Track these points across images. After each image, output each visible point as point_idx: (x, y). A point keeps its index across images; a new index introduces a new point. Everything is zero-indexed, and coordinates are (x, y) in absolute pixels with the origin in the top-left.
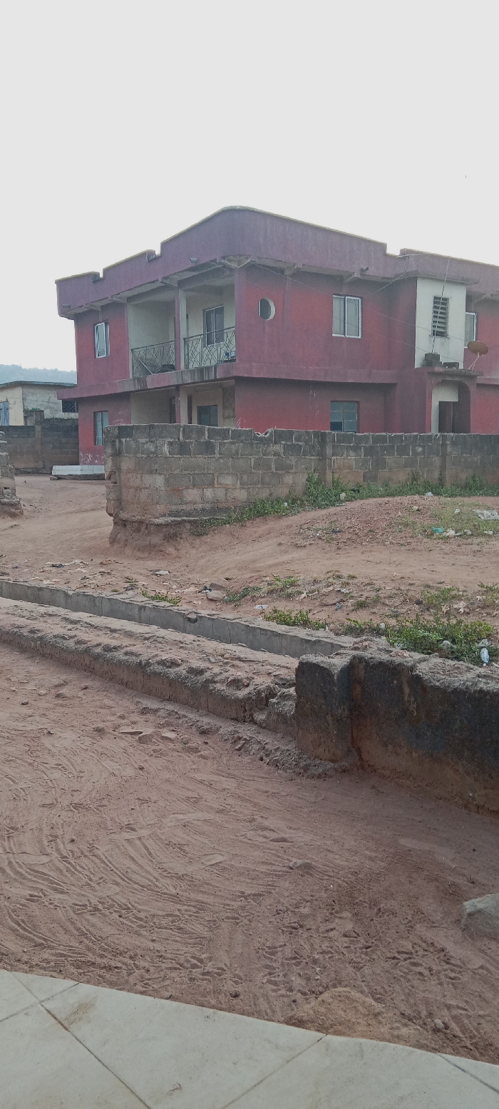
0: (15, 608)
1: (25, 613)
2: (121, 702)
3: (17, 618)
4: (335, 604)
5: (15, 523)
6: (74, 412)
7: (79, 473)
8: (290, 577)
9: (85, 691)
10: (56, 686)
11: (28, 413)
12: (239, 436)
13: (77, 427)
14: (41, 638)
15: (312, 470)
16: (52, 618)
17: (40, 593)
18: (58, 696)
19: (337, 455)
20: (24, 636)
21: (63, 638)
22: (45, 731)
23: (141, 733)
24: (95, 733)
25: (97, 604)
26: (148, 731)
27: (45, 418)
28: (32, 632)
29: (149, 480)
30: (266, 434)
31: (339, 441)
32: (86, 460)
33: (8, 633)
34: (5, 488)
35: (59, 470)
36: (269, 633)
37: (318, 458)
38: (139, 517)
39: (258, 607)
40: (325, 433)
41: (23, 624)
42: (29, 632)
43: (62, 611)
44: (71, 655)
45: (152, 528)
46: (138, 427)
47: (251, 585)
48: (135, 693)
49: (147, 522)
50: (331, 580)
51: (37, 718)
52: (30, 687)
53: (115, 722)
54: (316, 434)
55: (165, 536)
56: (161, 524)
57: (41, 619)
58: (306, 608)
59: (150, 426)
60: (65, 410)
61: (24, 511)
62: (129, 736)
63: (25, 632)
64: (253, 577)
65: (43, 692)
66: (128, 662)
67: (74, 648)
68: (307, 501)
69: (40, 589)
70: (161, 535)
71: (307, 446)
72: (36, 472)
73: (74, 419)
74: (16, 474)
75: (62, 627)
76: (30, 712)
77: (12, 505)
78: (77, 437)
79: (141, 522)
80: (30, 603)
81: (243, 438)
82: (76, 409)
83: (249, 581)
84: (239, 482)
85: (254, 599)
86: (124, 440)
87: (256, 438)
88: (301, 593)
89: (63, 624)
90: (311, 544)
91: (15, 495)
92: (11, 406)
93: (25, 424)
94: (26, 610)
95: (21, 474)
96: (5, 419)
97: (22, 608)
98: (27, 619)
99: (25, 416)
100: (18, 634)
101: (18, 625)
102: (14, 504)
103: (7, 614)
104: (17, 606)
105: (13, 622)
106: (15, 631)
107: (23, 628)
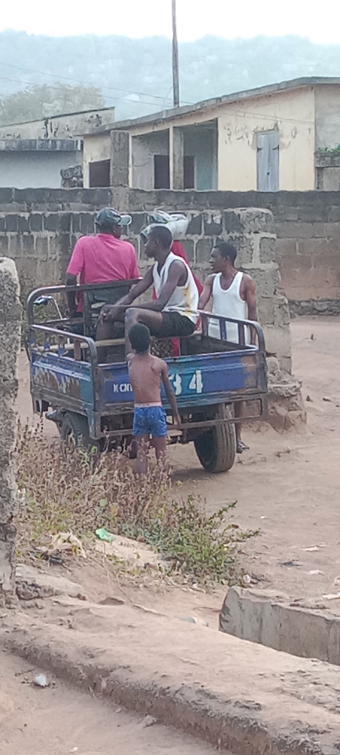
1: (327, 695)
5: (285, 444)
11: (326, 160)
33: (283, 745)
61: (310, 415)
63: (325, 746)
74: (292, 316)
77: (281, 398)
91: (290, 373)
92: (284, 140)
93: (318, 188)
94: (326, 685)
95: (300, 315)
96: (268, 174)
97: (317, 681)
98: (331, 710)
99: (318, 166)
100: (310, 750)
101: (309, 726)
102: (286, 396)
103: (280, 692)
104: (304, 672)
105: (294, 715)
106: (303, 740)
107: (322, 733)
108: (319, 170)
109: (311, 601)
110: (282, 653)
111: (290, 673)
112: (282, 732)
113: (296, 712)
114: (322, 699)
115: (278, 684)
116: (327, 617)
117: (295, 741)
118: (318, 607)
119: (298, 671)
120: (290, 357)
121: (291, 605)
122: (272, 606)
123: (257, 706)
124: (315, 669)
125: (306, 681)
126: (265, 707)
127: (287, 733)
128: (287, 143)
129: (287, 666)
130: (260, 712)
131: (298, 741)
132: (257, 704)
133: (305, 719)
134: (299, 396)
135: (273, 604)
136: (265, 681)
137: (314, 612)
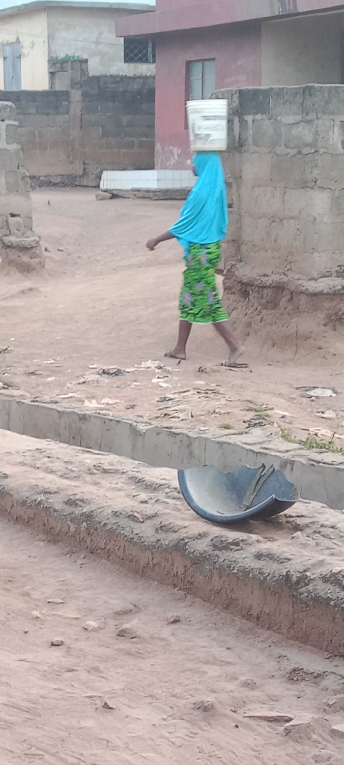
0: (37, 454)
1: (58, 466)
2: (246, 654)
3: (41, 474)
5: (28, 284)
6: (147, 61)
7: (153, 185)
9: (174, 626)
10: (118, 614)
11: (57, 66)
13: (151, 94)
14: (89, 517)
16: (109, 477)
17: (83, 426)
18: (122, 634)
20: (55, 511)
21: (132, 517)
22: (99, 703)
23: (290, 720)
24: (197, 713)
25: (196, 452)
26: (302, 717)
27: (91, 74)
28: (70, 502)
29: (297, 200)
32: (167, 159)
33: (24, 503)
34: (13, 215)
35: (113, 179)
38: (275, 278)
41: (53, 488)
42: (66, 503)
43: (129, 465)
44: (148, 553)
45: (303, 300)
46: (280, 93)
48: (275, 637)
49: (293, 288)
51: (84, 676)
52: (69, 611)
53: (236, 694)
55: (329, 317)
56: (321, 293)
57: (89, 478)
59: (304, 90)
60: (128, 59)
61: (47, 262)
62: (264, 723)
63: (56, 503)
65: (92, 624)
66: (262, 573)
67: (154, 539)
69: (83, 418)
70: (321, 316)
72: (70, 183)
73: (146, 77)
74: (33, 188)
75: (128, 496)
76: (68, 662)
77: (25, 249)
78: (153, 114)
79: (279, 288)
80: (65, 445)
82: (150, 55)
86: (249, 118)
89: (132, 489)
91: (31, 229)
92: (25, 51)
93: (51, 88)
94: (58, 458)
95: (40, 186)
96: (13, 77)
97: (50, 455)
98: (61, 476)
99: (51, 71)
100: (45, 506)
101: (44, 488)
102: (28, 247)
103: (22, 464)
104: (41, 449)
105: (34, 481)
106: (39, 499)
107: (54, 493)
108: (52, 74)
109: (47, 398)
110: (24, 436)
111: (30, 450)
112: (23, 494)
113: (34, 479)
114: (55, 469)
115: (21, 459)
116: (59, 409)
117: (33, 500)
118: (52, 402)
119: (36, 449)
120: (31, 218)
121: (32, 401)
122: (17, 402)
123: (5, 475)
124: (49, 447)
125: (42, 456)
126: (10, 476)
127: (27, 494)
128: (27, 53)
129: (28, 446)
130: (7, 480)
131: (36, 501)
132: (4, 474)
133: (41, 484)
134: (38, 248)
135: (18, 400)
136: (11, 457)
137: (49, 406)
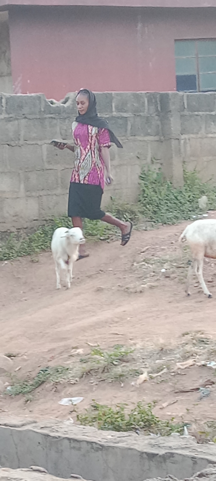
4: (198, 389)
8: (118, 347)
12: (20, 107)
15: (149, 160)
19: (188, 133)
30: (65, 103)
31: (191, 108)
36: (84, 445)
37: (157, 138)
39: (65, 401)
40: (167, 95)
47: (52, 364)
50: (188, 348)
54: (151, 98)
58: (147, 399)
64: (54, 349)
68: (142, 213)
71: (138, 119)
81: (26, 111)
83: (48, 357)
84: (22, 186)
85: (57, 389)
87: (48, 109)
88: (138, 373)
90: (151, 287)
